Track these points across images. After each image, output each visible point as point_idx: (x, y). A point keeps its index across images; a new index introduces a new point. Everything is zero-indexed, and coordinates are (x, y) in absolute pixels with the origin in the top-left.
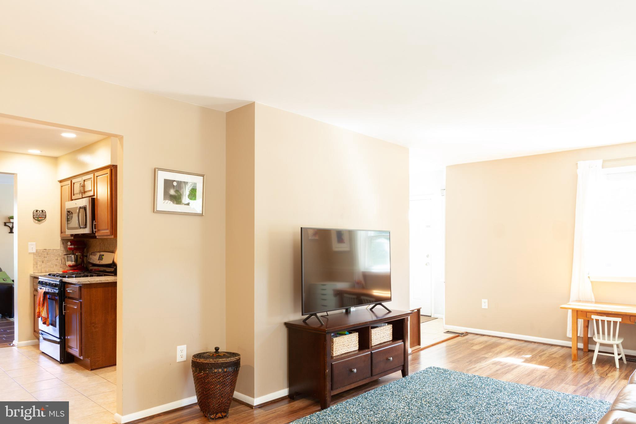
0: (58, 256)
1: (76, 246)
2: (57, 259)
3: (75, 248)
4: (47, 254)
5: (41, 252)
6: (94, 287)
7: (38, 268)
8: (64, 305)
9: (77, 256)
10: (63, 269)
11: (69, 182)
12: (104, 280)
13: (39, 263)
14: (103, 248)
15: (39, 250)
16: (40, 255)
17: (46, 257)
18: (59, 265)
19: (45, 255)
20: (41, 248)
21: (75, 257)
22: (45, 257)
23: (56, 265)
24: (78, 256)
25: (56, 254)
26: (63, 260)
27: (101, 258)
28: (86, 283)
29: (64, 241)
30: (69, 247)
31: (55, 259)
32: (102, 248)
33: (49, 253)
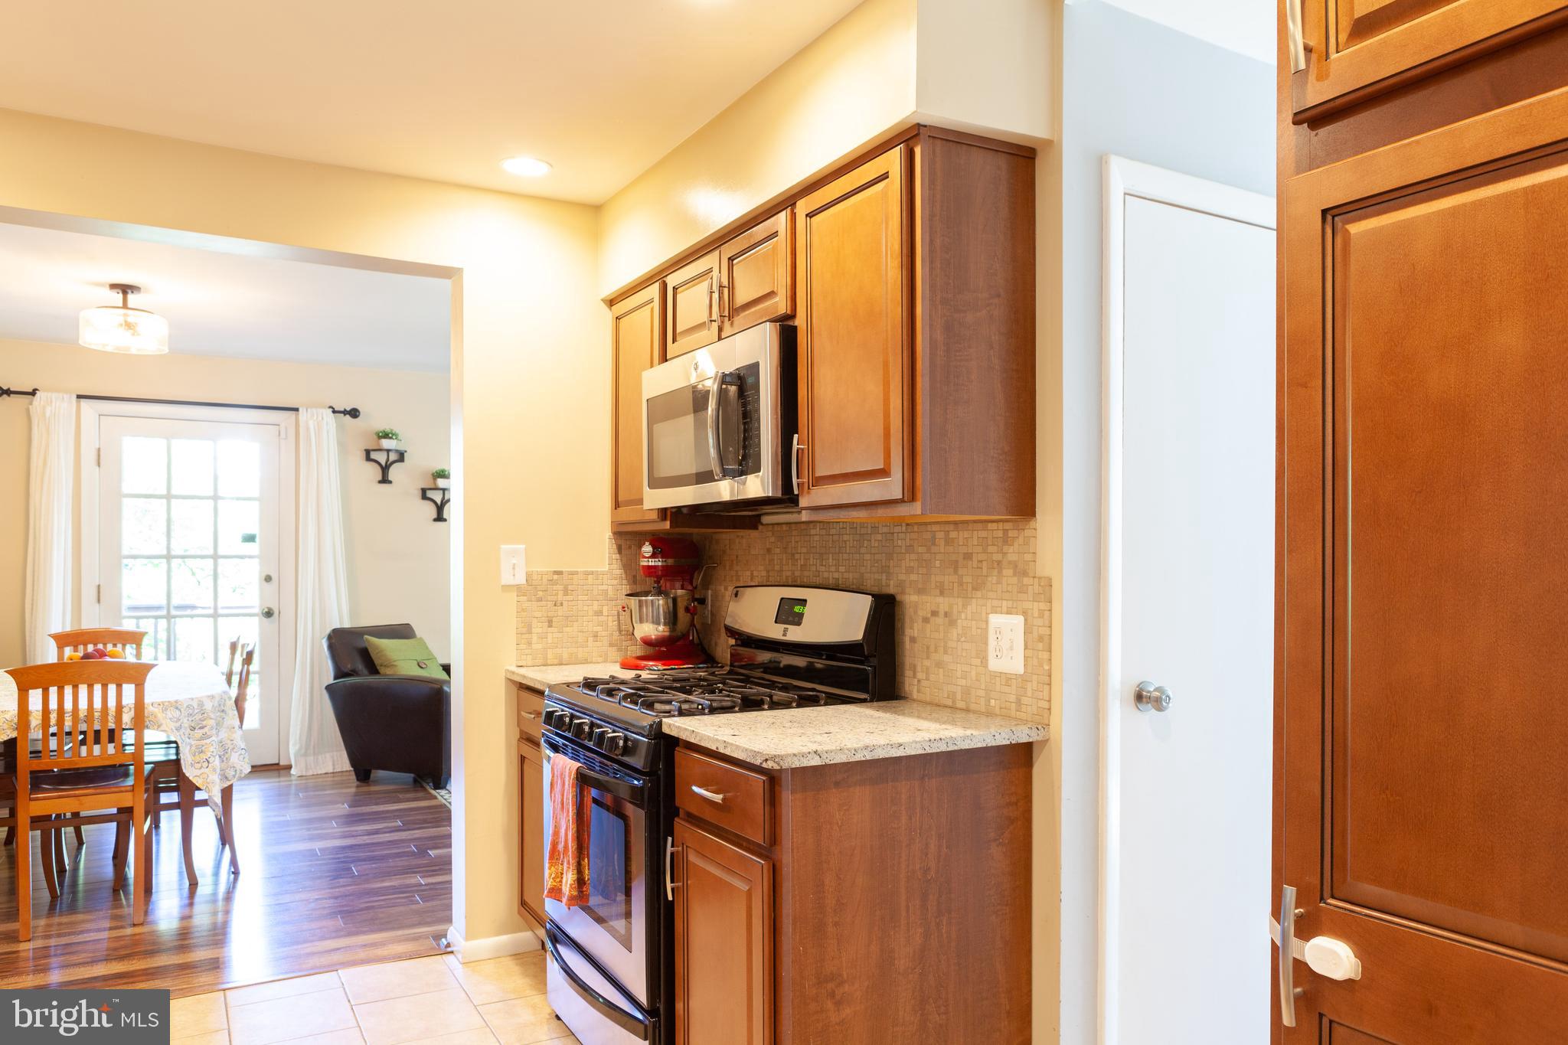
0: (601, 598)
1: (670, 562)
2: (599, 613)
3: (667, 566)
4: (566, 592)
5: (545, 581)
6: (837, 784)
7: (534, 646)
8: (672, 854)
9: (675, 600)
10: (620, 650)
11: (654, 291)
12: (883, 747)
13: (538, 628)
14: (785, 568)
15: (538, 573)
16: (540, 593)
17: (562, 604)
18: (604, 633)
19: (557, 595)
20: (544, 567)
21: (667, 603)
22: (558, 604)
23: (596, 636)
24: (679, 600)
25: (595, 592)
26: (624, 617)
27: (789, 612)
28: (806, 763)
29: (627, 537)
30: (644, 563)
31: (591, 613)
32: (777, 568)
33: (570, 587)
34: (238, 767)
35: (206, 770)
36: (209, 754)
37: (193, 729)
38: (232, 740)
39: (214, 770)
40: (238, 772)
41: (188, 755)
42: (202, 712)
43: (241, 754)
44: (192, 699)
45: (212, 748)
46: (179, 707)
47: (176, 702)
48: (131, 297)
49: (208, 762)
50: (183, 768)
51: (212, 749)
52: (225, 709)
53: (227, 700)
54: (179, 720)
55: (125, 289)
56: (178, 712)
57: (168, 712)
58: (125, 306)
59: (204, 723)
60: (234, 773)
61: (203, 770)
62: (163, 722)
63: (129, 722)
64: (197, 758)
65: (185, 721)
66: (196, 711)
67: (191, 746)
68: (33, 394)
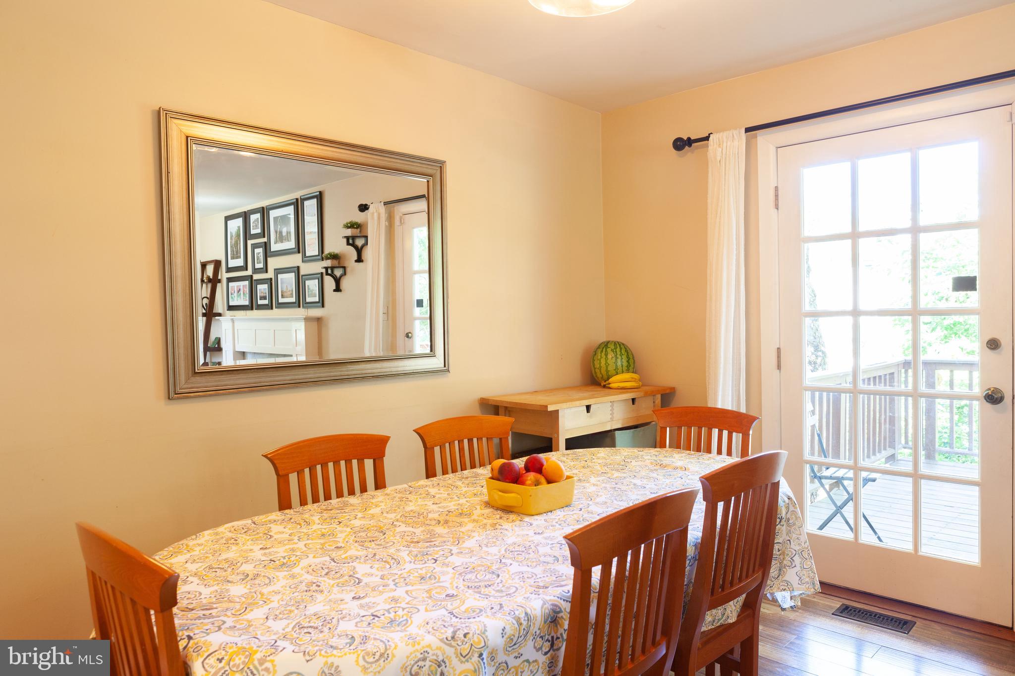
68: (707, 138)
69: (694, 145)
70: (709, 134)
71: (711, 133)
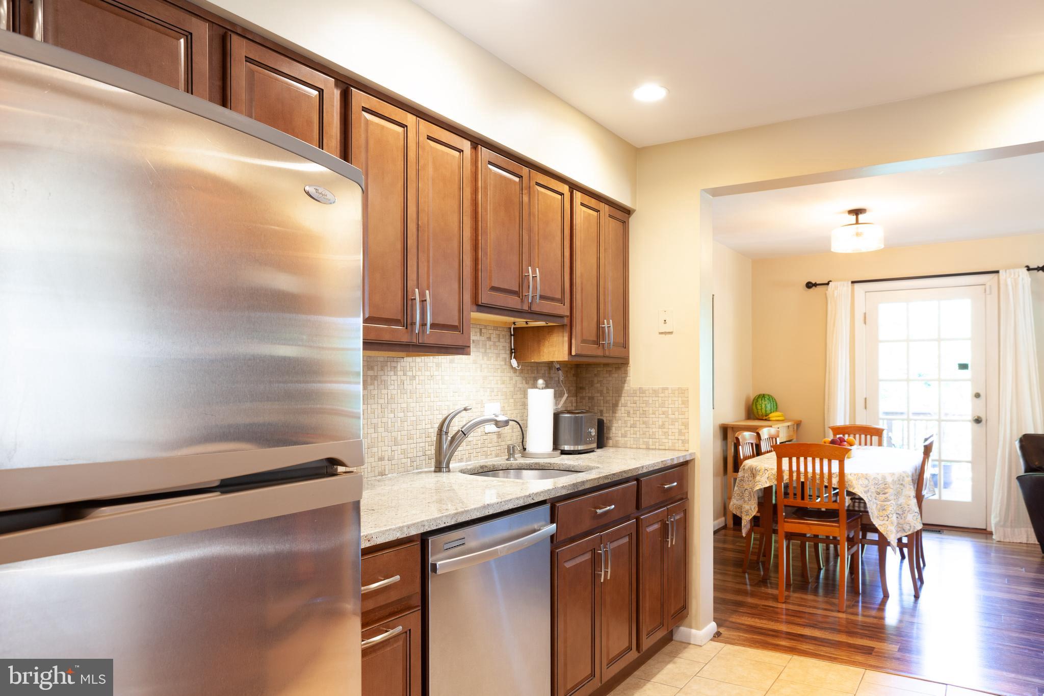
34: (912, 524)
35: (887, 523)
36: (889, 512)
37: (878, 493)
38: (908, 505)
39: (892, 523)
40: (912, 528)
41: (875, 510)
42: (885, 483)
43: (914, 516)
44: (878, 474)
45: (891, 507)
46: (868, 478)
47: (867, 475)
48: (861, 217)
49: (888, 517)
50: (871, 518)
51: (891, 509)
52: (903, 483)
53: (906, 478)
54: (868, 486)
55: (857, 212)
56: (867, 481)
57: (860, 480)
58: (857, 223)
59: (886, 491)
60: (909, 528)
61: (884, 522)
62: (856, 486)
63: (836, 483)
64: (881, 514)
65: (872, 487)
66: (880, 482)
67: (877, 504)
68: (828, 284)
69: (818, 286)
70: (829, 282)
71: (831, 281)
